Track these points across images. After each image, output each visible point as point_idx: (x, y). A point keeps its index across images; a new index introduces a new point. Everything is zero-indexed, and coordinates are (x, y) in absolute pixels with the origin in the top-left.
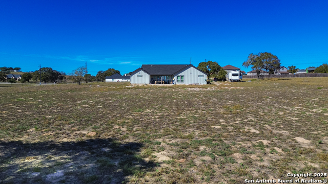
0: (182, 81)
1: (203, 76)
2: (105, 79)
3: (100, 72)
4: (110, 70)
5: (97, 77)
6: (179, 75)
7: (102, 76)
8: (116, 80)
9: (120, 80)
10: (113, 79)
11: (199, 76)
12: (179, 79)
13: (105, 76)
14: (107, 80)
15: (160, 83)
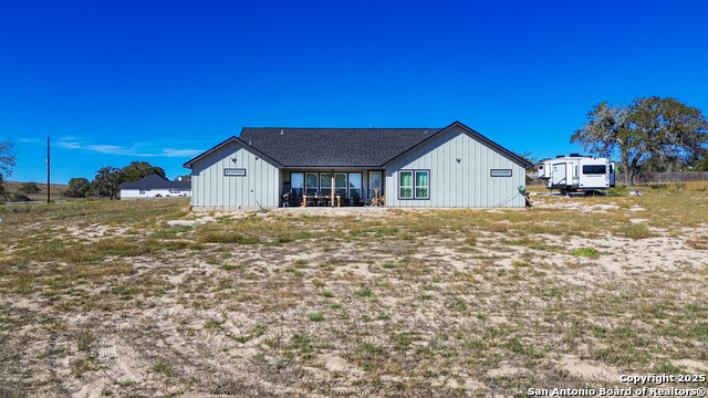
0: (421, 194)
1: (508, 173)
2: (119, 191)
3: (105, 171)
4: (135, 164)
5: (96, 185)
6: (409, 167)
7: (109, 184)
8: (151, 194)
9: (164, 193)
10: (142, 189)
11: (494, 173)
12: (409, 183)
13: (120, 181)
14: (125, 194)
15: (326, 203)
